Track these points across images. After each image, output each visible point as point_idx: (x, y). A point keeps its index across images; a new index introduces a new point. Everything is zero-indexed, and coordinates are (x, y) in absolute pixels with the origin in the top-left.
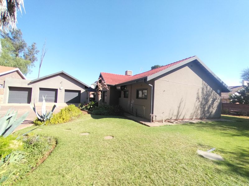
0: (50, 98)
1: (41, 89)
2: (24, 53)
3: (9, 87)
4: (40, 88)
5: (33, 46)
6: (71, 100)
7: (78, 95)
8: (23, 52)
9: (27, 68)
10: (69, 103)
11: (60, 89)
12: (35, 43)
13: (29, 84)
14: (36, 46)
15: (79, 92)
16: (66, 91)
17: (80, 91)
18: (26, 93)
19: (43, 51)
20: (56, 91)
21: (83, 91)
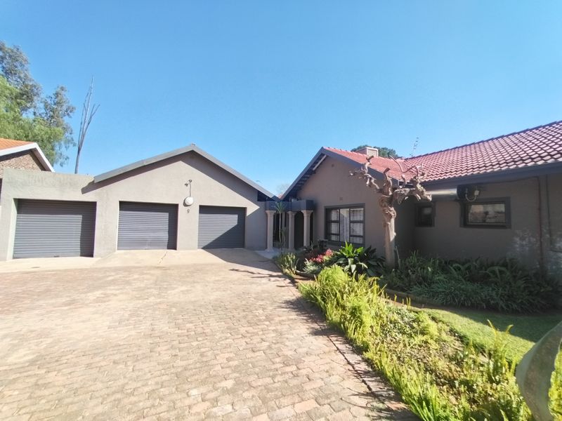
0: (152, 235)
1: (124, 206)
2: (35, 114)
3: (15, 200)
4: (121, 203)
5: (57, 95)
6: (216, 240)
7: (236, 223)
8: (32, 110)
9: (53, 149)
10: (210, 247)
11: (185, 205)
12: (62, 89)
13: (85, 191)
14: (67, 96)
15: (241, 211)
16: (204, 209)
17: (244, 210)
18: (76, 221)
19: (86, 110)
20: (172, 210)
21: (252, 208)
